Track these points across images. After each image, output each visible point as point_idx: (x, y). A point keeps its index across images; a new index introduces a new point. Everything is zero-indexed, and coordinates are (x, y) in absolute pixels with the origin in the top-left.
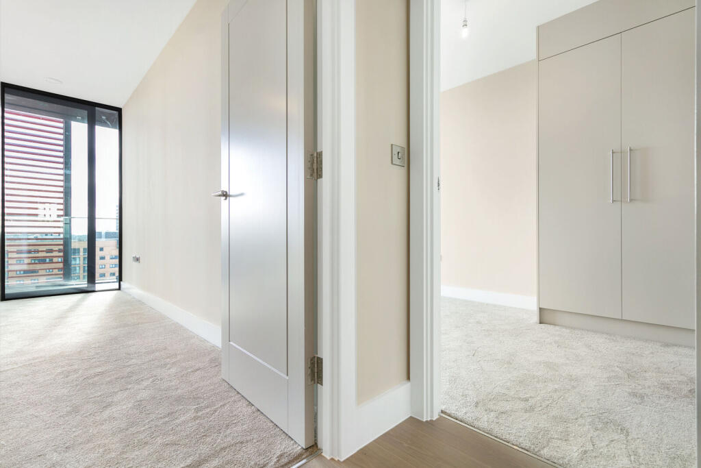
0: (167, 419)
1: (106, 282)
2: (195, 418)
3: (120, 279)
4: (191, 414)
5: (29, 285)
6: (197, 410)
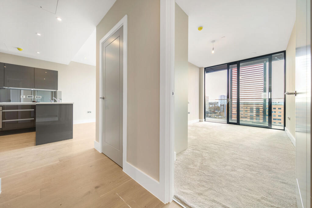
0: (247, 190)
1: (277, 125)
2: (259, 200)
3: (285, 126)
4: (259, 197)
5: (248, 121)
6: (263, 198)
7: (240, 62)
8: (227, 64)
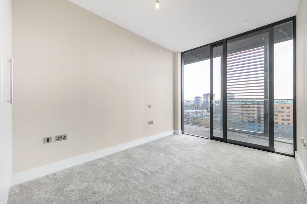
7: (228, 41)
8: (209, 46)
